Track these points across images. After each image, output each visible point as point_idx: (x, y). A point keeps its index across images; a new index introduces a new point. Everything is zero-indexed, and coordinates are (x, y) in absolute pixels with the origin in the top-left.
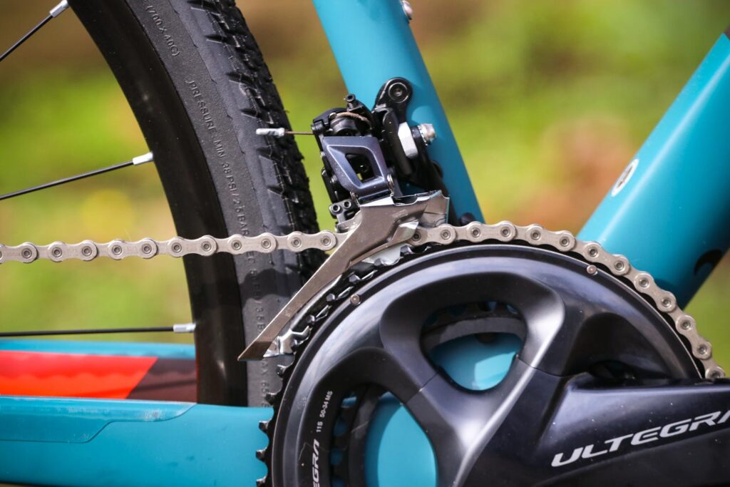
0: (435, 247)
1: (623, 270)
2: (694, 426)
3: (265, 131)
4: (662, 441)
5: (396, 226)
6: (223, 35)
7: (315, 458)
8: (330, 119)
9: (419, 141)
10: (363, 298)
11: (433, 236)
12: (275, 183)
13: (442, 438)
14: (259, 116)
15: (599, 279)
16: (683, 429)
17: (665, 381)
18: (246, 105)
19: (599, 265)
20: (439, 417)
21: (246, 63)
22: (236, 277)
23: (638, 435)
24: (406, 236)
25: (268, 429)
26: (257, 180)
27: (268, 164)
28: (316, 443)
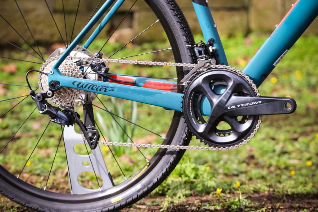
0: (212, 68)
1: (244, 76)
2: (252, 104)
3: (187, 45)
4: (247, 106)
5: (205, 64)
6: (182, 28)
7: (190, 103)
8: (198, 44)
9: (213, 50)
10: (200, 76)
11: (212, 66)
12: (190, 55)
13: (211, 102)
14: (188, 43)
15: (240, 77)
16: (250, 104)
17: (250, 96)
18: (185, 41)
19: (240, 74)
20: (210, 98)
21: (186, 33)
22: (183, 71)
23: (243, 105)
24: (207, 66)
25: (183, 98)
26: (186, 54)
27: (189, 51)
28: (191, 101)
